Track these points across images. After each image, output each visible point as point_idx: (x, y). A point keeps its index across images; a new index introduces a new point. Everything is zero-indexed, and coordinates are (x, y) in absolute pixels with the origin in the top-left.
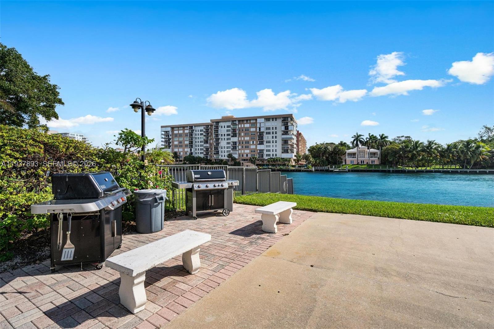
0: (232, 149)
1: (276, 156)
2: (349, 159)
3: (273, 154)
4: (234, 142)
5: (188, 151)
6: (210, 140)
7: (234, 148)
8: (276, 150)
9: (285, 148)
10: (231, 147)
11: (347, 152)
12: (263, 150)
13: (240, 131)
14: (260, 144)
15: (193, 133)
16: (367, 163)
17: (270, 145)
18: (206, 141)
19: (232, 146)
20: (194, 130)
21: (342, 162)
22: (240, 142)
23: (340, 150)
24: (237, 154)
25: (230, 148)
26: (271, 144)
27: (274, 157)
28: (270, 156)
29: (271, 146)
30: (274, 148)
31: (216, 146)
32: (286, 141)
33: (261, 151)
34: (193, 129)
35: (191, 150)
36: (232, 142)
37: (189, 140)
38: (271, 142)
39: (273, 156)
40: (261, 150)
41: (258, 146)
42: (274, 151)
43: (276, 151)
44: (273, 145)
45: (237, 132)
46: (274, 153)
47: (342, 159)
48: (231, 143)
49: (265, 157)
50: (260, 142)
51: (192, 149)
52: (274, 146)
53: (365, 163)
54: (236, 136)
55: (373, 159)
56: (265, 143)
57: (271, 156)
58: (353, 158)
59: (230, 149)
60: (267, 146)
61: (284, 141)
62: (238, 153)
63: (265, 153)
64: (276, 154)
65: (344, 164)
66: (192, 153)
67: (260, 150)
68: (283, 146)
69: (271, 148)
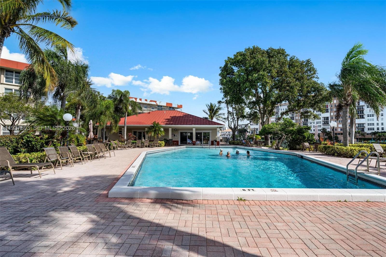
0: (323, 124)
3: (378, 128)
4: (324, 118)
6: (296, 116)
7: (325, 123)
8: (382, 123)
10: (322, 123)
12: (363, 124)
13: (332, 107)
14: (358, 118)
15: (279, 111)
17: (373, 119)
18: (291, 118)
19: (323, 122)
20: (279, 109)
22: (332, 117)
24: (329, 128)
25: (320, 123)
26: (375, 118)
27: (380, 130)
28: (373, 130)
29: (375, 120)
30: (380, 122)
31: (305, 121)
34: (279, 108)
36: (323, 117)
37: (275, 117)
38: (375, 115)
39: (378, 130)
40: (361, 124)
41: (357, 120)
42: (380, 124)
43: (382, 125)
44: (378, 119)
45: (329, 107)
46: (380, 127)
49: (366, 131)
50: (358, 116)
52: (380, 119)
54: (328, 112)
56: (365, 116)
57: (376, 130)
59: (321, 124)
60: (368, 120)
62: (330, 128)
63: (367, 127)
64: (383, 128)
67: (359, 124)
69: (375, 122)
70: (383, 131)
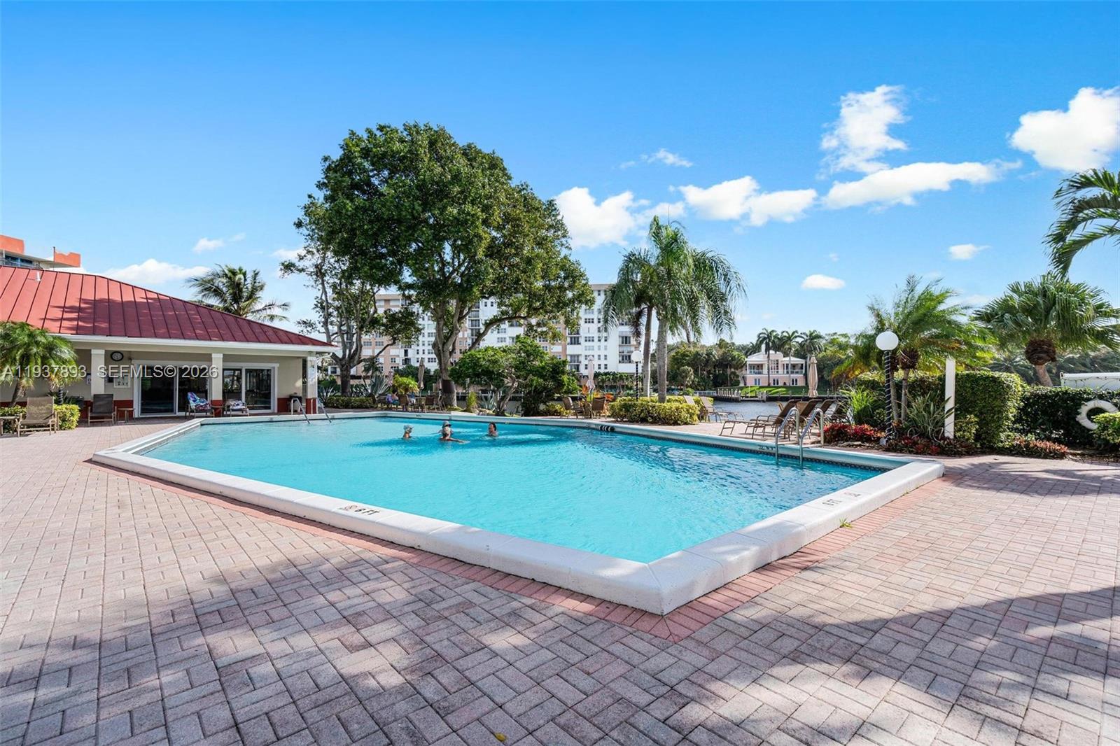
1: (606, 368)
2: (751, 377)
3: (599, 365)
5: (398, 356)
8: (606, 356)
9: (625, 353)
11: (748, 363)
12: (578, 356)
14: (571, 344)
16: (785, 383)
17: (593, 346)
21: (738, 383)
23: (733, 358)
26: (596, 343)
27: (602, 371)
29: (596, 348)
30: (602, 353)
32: (626, 337)
33: (575, 357)
35: (406, 352)
38: (596, 339)
39: (599, 368)
40: (574, 356)
41: (569, 347)
42: (602, 357)
43: (606, 359)
44: (599, 346)
46: (603, 362)
47: (738, 376)
48: (508, 339)
49: (583, 371)
50: (571, 338)
51: (410, 351)
52: (602, 348)
53: (781, 384)
55: (794, 376)
56: (582, 340)
57: (597, 370)
58: (760, 373)
60: (586, 348)
61: (623, 337)
63: (584, 362)
64: (606, 365)
65: (742, 385)
66: (406, 361)
67: (571, 356)
68: (621, 350)
69: (596, 353)
70: (606, 371)
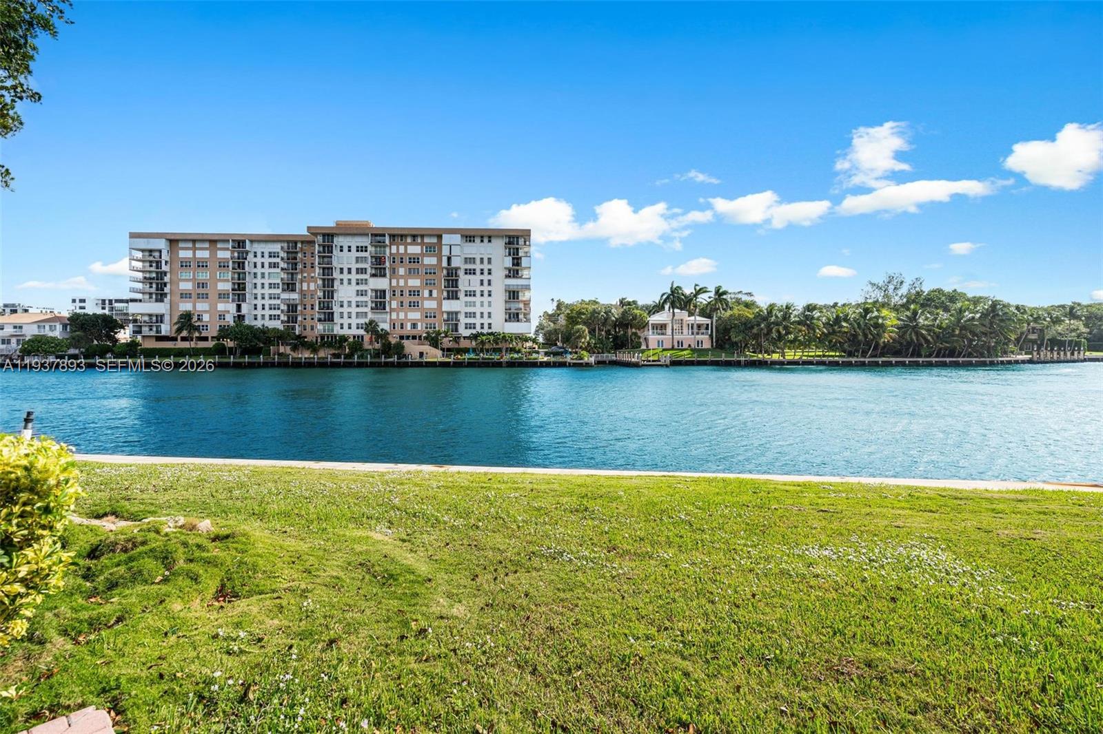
0: (372, 309)
1: (490, 328)
2: (653, 338)
3: (482, 324)
4: (376, 291)
5: (228, 312)
6: (302, 282)
7: (376, 305)
8: (489, 313)
9: (513, 311)
10: (370, 304)
11: (650, 322)
12: (457, 313)
13: (394, 262)
14: (448, 298)
15: (246, 259)
16: (690, 345)
17: (474, 302)
18: (288, 284)
19: (372, 302)
20: (247, 253)
21: (639, 345)
22: (394, 291)
23: (635, 317)
24: (386, 322)
25: (366, 306)
26: (478, 299)
27: (485, 331)
28: (474, 328)
29: (478, 304)
30: (486, 310)
31: (324, 298)
32: (514, 292)
33: (453, 316)
34: (248, 248)
35: (239, 307)
36: (372, 290)
37: (233, 279)
38: (478, 294)
39: (482, 328)
40: (452, 313)
41: (445, 302)
42: (486, 315)
43: (490, 317)
44: (482, 302)
45: (387, 264)
46: (486, 321)
47: (639, 338)
48: (369, 293)
49: (464, 332)
50: (448, 292)
51: (244, 306)
52: (486, 304)
53: (685, 346)
54: (384, 276)
55: (700, 337)
56: (461, 295)
57: (478, 329)
58: (663, 334)
59: (368, 310)
60: (467, 304)
61: (510, 292)
62: (388, 321)
63: (463, 321)
64: (490, 324)
65: (643, 347)
66: (240, 318)
67: (448, 313)
68: (508, 306)
69: (478, 310)
70: (490, 331)
